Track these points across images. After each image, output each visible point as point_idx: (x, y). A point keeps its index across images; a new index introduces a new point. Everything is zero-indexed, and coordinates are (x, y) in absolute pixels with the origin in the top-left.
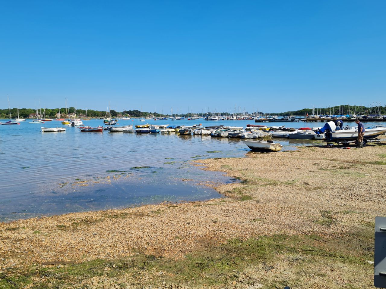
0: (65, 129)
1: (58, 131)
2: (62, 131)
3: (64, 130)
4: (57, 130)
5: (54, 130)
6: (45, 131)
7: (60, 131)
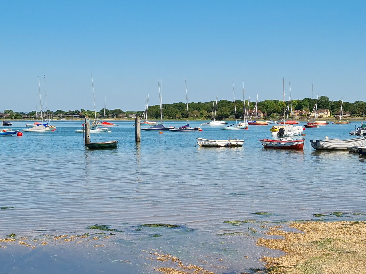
0: (242, 143)
1: (226, 146)
2: (234, 146)
3: (239, 144)
4: (225, 144)
5: (219, 144)
6: (203, 146)
7: (232, 146)
